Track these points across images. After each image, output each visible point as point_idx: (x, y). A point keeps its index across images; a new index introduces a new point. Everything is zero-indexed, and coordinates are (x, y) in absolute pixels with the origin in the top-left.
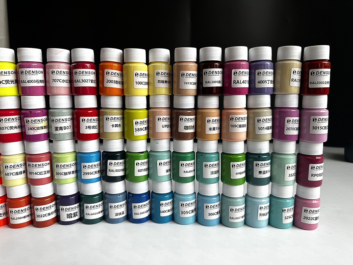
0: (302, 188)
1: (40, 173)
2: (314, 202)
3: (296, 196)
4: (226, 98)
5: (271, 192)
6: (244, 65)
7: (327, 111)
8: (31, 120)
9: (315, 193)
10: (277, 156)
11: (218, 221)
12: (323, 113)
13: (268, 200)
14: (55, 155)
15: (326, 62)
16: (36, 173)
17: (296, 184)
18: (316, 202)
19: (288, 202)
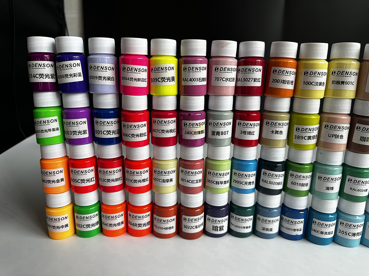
1: (192, 181)
8: (189, 124)
14: (210, 162)
16: (188, 180)
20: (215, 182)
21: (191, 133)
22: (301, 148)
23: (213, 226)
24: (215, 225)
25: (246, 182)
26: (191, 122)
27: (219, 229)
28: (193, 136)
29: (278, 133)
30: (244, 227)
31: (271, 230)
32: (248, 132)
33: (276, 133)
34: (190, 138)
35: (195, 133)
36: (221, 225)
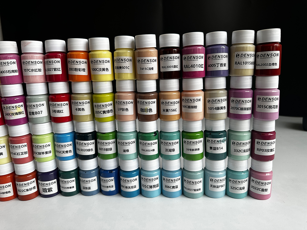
0: (256, 162)
1: (18, 154)
2: (267, 175)
3: (251, 169)
4: (184, 81)
5: (228, 166)
6: (200, 50)
7: (279, 91)
8: (7, 107)
9: (268, 166)
10: (232, 133)
11: (181, 193)
12: (274, 92)
13: (225, 173)
15: (277, 45)
16: (14, 153)
17: (251, 158)
18: (268, 174)
19: (242, 175)
20: (38, 153)
21: (9, 114)
22: (101, 121)
23: (43, 188)
24: (44, 188)
25: (64, 151)
26: (7, 105)
27: (48, 190)
28: (12, 117)
29: (80, 110)
30: (68, 188)
31: (89, 188)
32: (57, 111)
33: (79, 110)
34: (9, 119)
35: (13, 114)
36: (49, 187)
